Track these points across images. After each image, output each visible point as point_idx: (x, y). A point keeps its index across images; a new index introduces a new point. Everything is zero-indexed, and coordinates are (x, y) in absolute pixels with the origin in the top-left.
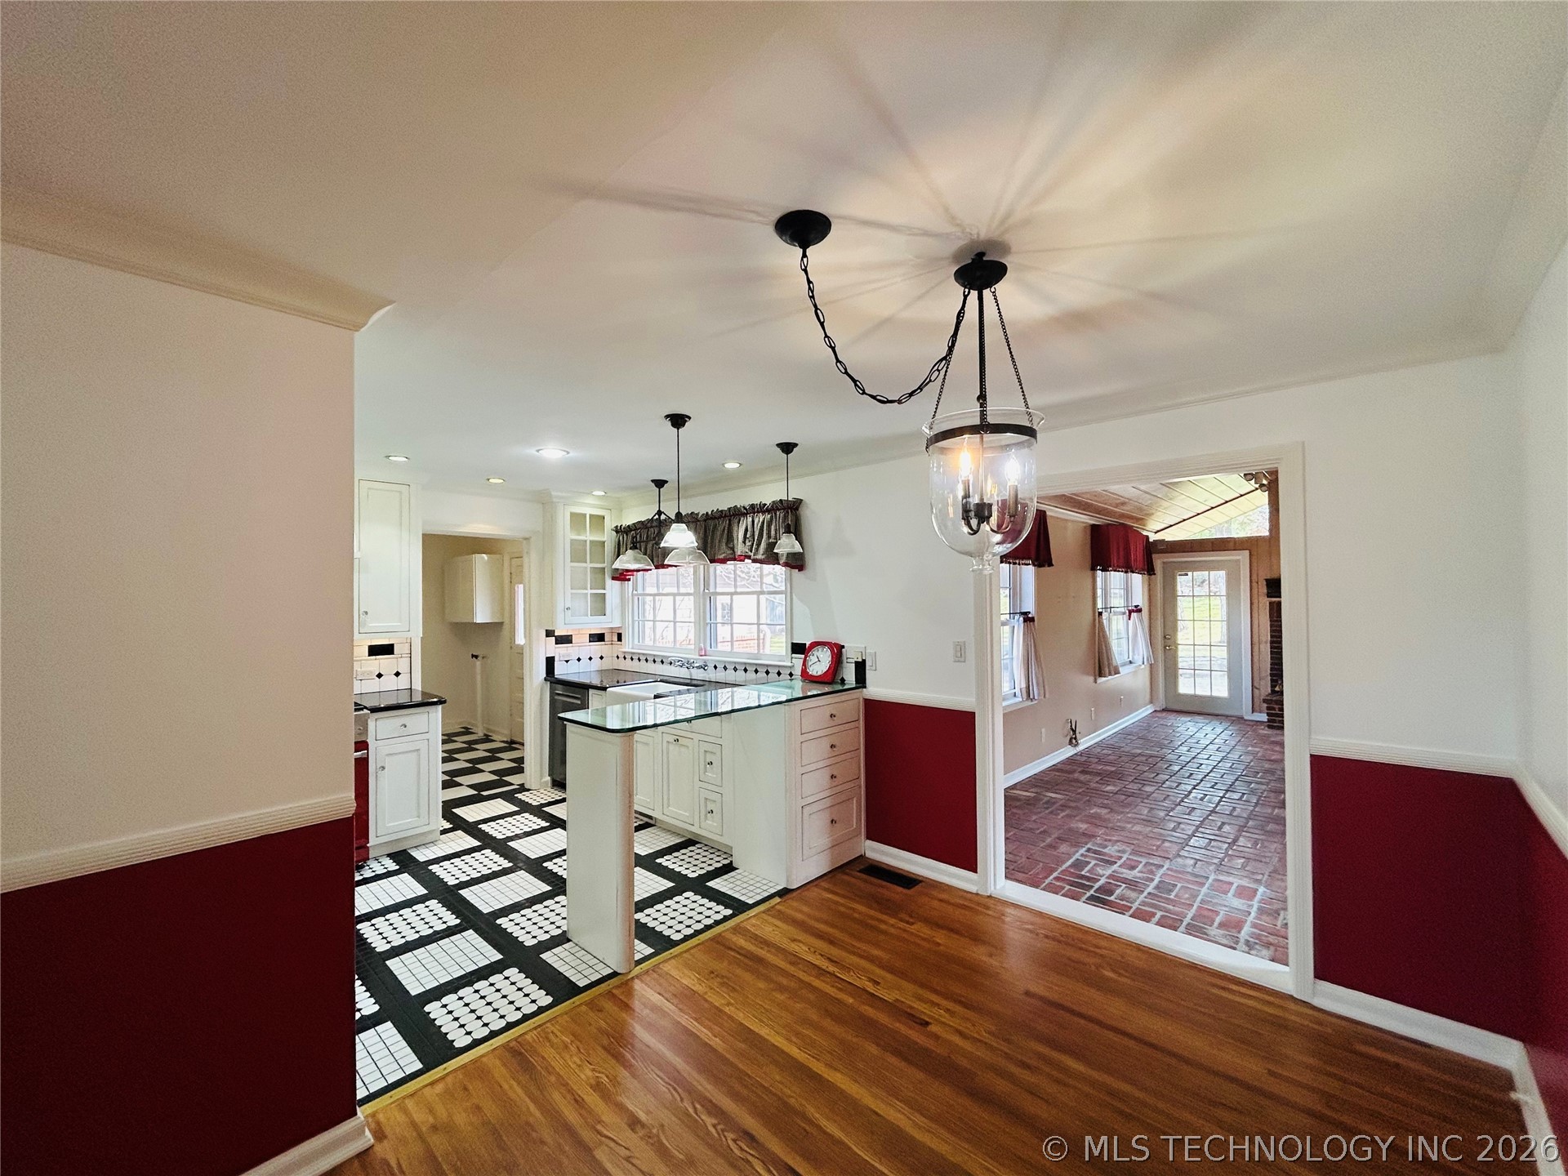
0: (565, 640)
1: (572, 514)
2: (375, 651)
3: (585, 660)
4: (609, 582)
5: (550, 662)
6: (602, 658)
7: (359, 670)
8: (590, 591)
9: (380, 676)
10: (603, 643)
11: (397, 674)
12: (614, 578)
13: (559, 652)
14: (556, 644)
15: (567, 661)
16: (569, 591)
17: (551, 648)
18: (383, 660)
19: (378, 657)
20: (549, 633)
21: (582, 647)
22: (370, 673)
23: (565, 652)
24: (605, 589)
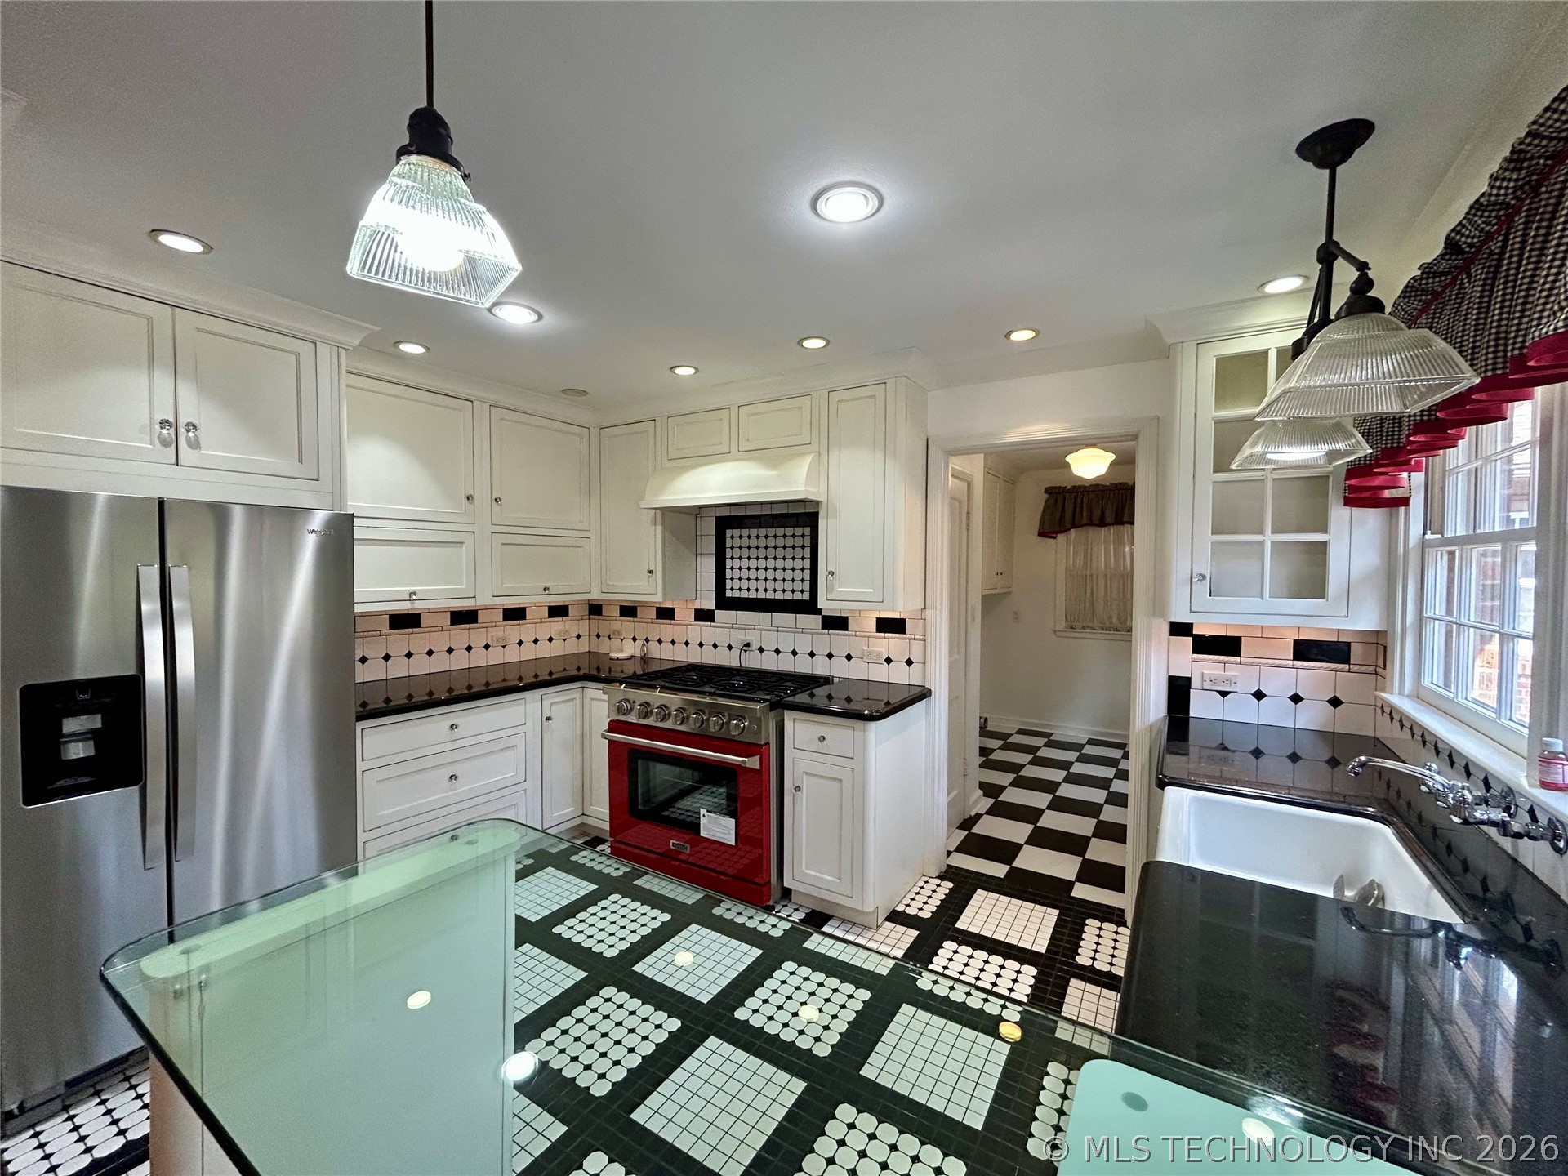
0: (1227, 646)
2: (887, 626)
3: (1277, 700)
4: (1340, 514)
6: (1335, 702)
7: (866, 648)
8: (1269, 538)
9: (889, 661)
11: (909, 662)
12: (1349, 502)
13: (1203, 670)
14: (1194, 652)
15: (1224, 694)
16: (1207, 538)
17: (1183, 660)
18: (890, 643)
19: (887, 635)
20: (1180, 629)
21: (1269, 667)
22: (879, 655)
23: (1223, 673)
24: (1325, 531)
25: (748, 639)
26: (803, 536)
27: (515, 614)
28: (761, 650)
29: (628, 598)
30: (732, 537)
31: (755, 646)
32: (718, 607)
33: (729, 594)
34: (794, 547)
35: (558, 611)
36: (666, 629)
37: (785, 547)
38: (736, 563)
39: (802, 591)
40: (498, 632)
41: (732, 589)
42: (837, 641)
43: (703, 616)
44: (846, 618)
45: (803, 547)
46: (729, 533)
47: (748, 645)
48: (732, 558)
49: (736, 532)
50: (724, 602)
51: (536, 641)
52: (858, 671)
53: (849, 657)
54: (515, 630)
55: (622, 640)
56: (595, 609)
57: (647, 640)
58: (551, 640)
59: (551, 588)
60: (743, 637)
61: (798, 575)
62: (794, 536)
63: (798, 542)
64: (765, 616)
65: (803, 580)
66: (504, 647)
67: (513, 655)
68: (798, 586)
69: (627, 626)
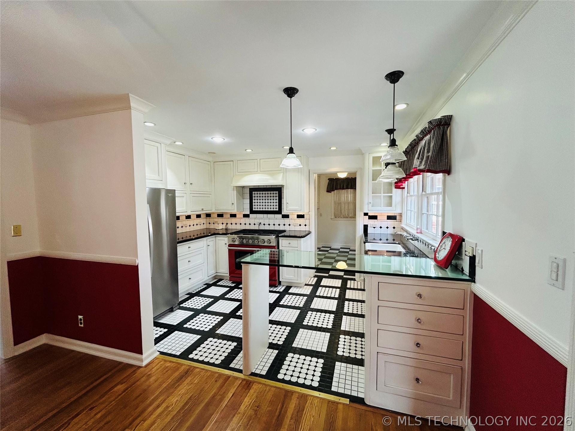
0: (375, 217)
1: (374, 158)
2: (299, 216)
3: (384, 228)
4: (394, 190)
5: (366, 227)
6: (394, 228)
7: (294, 222)
8: (382, 195)
9: (300, 225)
10: (396, 220)
11: (305, 225)
12: (395, 188)
13: (371, 223)
14: (369, 219)
15: (374, 228)
16: (371, 195)
17: (366, 221)
18: (301, 220)
20: (366, 214)
21: (382, 221)
22: (297, 224)
23: (374, 223)
24: (392, 193)
25: (260, 222)
26: (276, 194)
27: (188, 217)
28: (264, 224)
29: (220, 212)
30: (255, 194)
31: (262, 223)
32: (251, 213)
33: (254, 209)
34: (273, 197)
35: (198, 216)
36: (233, 220)
37: (271, 197)
38: (256, 201)
39: (276, 208)
40: (184, 223)
41: (255, 208)
42: (286, 221)
43: (246, 216)
44: (289, 215)
45: (276, 197)
46: (253, 193)
47: (260, 223)
48: (255, 200)
49: (256, 192)
50: (252, 212)
51: (193, 225)
52: (292, 228)
53: (289, 225)
54: (189, 222)
55: (218, 224)
56: (208, 215)
57: (227, 224)
58: (197, 225)
59: (204, 209)
60: (259, 221)
61: (275, 204)
62: (273, 194)
63: (275, 195)
64: (265, 215)
65: (276, 205)
66: (186, 227)
67: (188, 229)
68: (275, 207)
69: (220, 220)
